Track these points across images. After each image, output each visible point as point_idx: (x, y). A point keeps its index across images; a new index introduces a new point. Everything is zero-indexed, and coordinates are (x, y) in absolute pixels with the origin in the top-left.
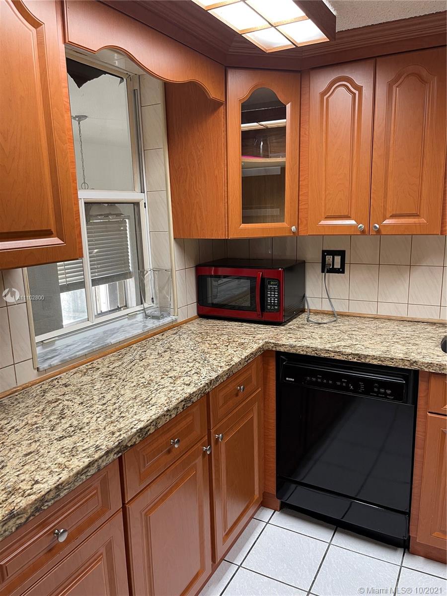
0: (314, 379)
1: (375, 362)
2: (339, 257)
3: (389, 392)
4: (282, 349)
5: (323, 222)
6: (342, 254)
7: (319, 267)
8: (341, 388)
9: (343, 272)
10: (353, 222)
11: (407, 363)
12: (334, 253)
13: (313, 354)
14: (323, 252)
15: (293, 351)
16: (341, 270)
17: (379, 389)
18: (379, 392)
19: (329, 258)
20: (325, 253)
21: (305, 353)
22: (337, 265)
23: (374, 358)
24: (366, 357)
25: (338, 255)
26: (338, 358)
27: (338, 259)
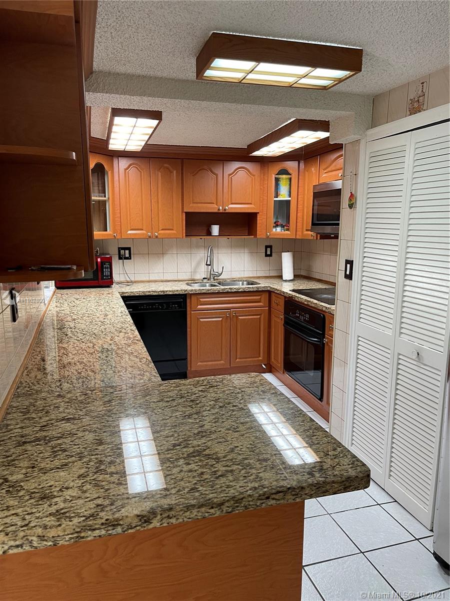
0: (142, 307)
1: (171, 293)
2: (128, 251)
3: (176, 306)
4: (126, 295)
5: (129, 232)
6: (129, 249)
7: (117, 257)
8: (156, 309)
9: (130, 259)
10: (145, 232)
11: (183, 291)
12: (125, 249)
13: (143, 294)
14: (119, 248)
15: (132, 295)
16: (129, 258)
17: (172, 305)
18: (172, 307)
19: (122, 252)
20: (120, 249)
21: (138, 295)
22: (127, 255)
23: (170, 291)
24: (167, 291)
25: (127, 250)
26: (154, 294)
27: (127, 252)
